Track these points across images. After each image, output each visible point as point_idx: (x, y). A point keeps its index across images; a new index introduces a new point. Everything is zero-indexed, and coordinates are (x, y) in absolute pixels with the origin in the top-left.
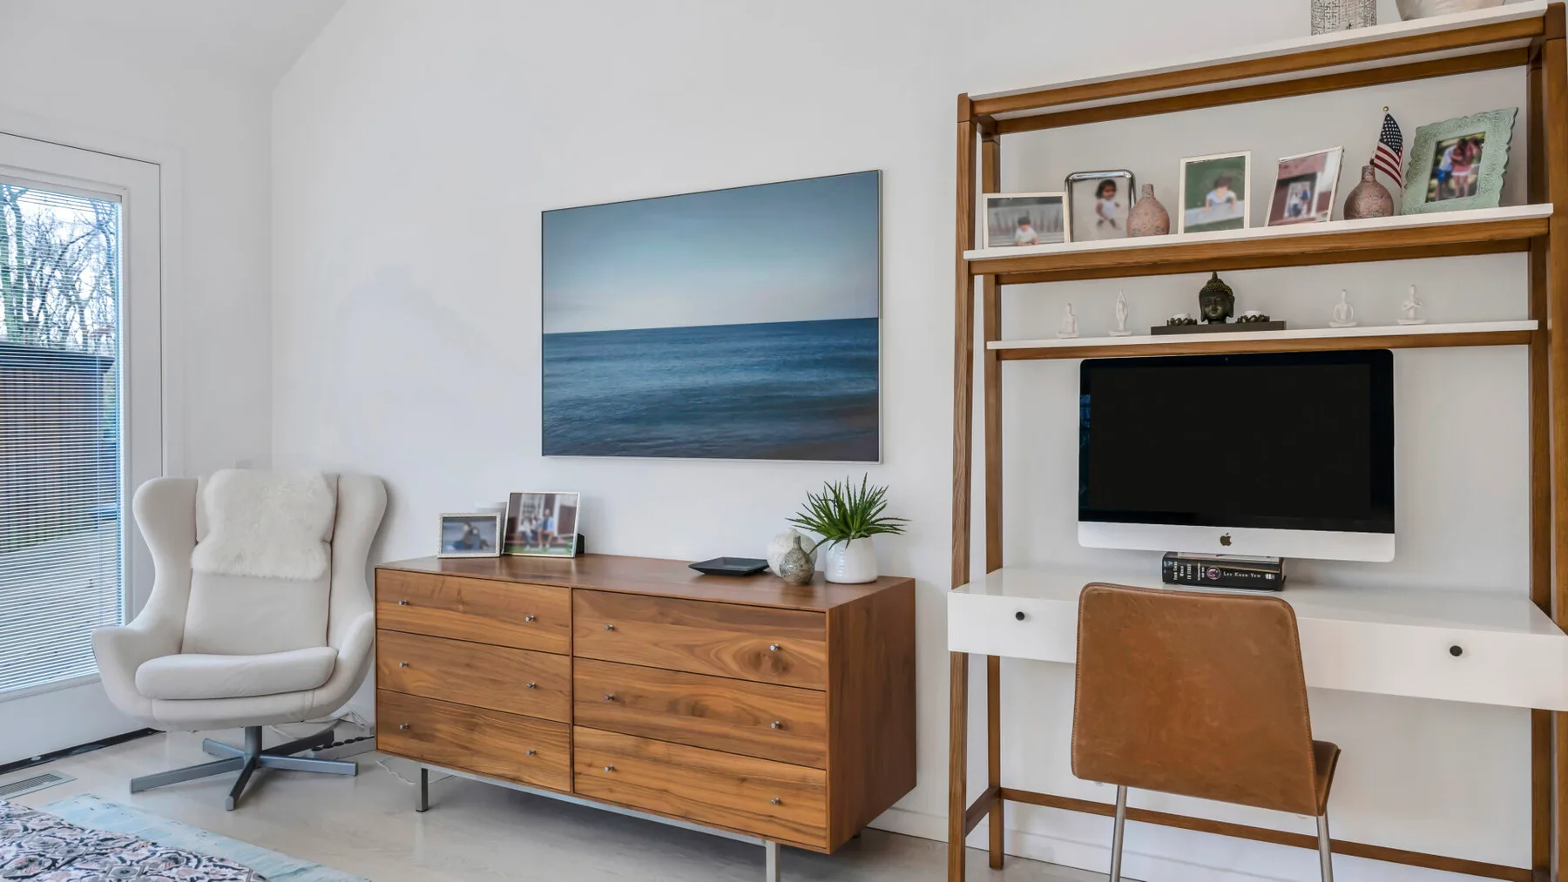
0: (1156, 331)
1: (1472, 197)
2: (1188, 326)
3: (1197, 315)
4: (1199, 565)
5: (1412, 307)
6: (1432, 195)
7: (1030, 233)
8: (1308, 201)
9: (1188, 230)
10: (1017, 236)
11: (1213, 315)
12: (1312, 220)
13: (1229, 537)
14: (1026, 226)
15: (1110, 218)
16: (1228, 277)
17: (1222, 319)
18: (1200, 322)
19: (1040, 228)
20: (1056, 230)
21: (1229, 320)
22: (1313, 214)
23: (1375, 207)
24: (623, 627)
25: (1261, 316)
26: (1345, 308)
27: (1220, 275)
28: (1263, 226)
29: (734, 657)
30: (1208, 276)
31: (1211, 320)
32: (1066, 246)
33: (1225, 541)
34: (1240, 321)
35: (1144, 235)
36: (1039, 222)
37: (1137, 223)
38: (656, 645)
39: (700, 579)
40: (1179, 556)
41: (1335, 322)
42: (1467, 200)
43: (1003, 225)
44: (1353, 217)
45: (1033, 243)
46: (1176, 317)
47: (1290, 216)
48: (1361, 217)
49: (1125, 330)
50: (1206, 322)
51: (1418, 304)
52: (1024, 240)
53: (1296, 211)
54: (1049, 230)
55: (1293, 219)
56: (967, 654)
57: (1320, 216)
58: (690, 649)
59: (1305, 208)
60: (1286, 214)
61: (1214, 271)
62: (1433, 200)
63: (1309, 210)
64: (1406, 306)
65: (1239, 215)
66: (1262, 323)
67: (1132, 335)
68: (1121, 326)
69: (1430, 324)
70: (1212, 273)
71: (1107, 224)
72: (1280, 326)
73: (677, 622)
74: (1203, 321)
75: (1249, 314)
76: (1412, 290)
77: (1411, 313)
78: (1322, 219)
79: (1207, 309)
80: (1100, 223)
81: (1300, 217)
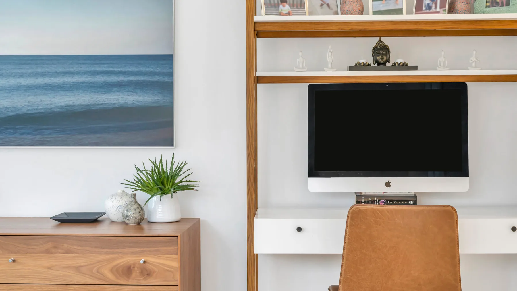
0: (351, 69)
1: (507, 7)
2: (366, 67)
3: (371, 61)
4: (375, 199)
5: (475, 61)
6: (488, 4)
7: (286, 8)
8: (435, 2)
9: (375, 13)
10: (280, 9)
11: (381, 61)
12: (438, 12)
13: (390, 183)
14: (285, 4)
15: (327, 3)
16: (387, 41)
17: (384, 64)
18: (373, 65)
19: (292, 6)
20: (301, 8)
21: (388, 64)
22: (438, 9)
23: (464, 8)
24: (21, 258)
25: (405, 63)
26: (444, 60)
27: (383, 39)
28: (412, 14)
29: (111, 271)
30: (376, 39)
31: (379, 64)
32: (307, 18)
33: (388, 185)
34: (394, 65)
35: (352, 14)
36: (291, 2)
37: (347, 7)
38: (50, 268)
39: (58, 226)
40: (363, 194)
41: (439, 67)
42: (505, 8)
43: (272, 2)
44: (454, 13)
45: (289, 14)
46: (361, 61)
47: (426, 10)
48: (458, 13)
49: (332, 68)
50: (376, 65)
51: (477, 60)
52: (285, 12)
53: (429, 7)
54: (297, 8)
55: (428, 11)
56: (258, 254)
57: (441, 11)
58: (77, 269)
59: (434, 6)
60: (424, 9)
61: (380, 37)
62: (489, 7)
63: (436, 7)
64: (472, 60)
65: (400, 7)
66: (404, 66)
67: (337, 71)
68: (330, 66)
69: (482, 70)
70: (378, 38)
71: (325, 5)
72: (415, 68)
73: (68, 252)
74: (374, 64)
75: (399, 61)
76: (474, 52)
77: (474, 64)
78: (443, 12)
79: (378, 58)
80: (322, 5)
81: (431, 11)
